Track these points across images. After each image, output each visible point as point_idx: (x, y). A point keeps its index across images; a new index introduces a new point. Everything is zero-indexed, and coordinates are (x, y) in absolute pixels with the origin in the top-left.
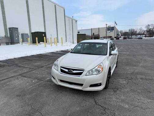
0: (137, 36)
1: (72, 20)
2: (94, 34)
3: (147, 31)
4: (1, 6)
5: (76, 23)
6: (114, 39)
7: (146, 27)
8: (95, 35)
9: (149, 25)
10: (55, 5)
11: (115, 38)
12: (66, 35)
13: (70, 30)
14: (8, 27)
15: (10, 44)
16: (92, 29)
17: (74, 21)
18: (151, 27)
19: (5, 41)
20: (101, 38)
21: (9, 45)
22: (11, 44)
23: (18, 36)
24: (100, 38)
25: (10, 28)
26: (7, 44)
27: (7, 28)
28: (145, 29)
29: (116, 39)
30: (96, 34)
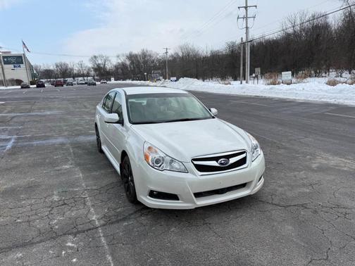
0: (76, 79)
3: (95, 70)
6: (31, 86)
7: (90, 60)
9: (95, 57)
11: (32, 83)
18: (100, 62)
28: (90, 65)
29: (37, 87)
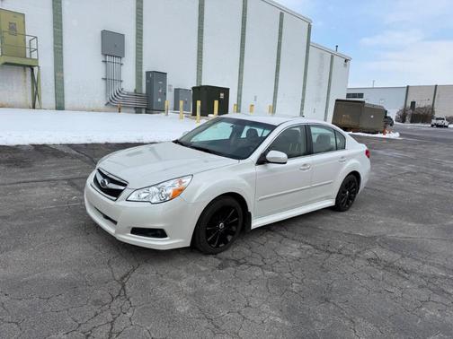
1: (332, 57)
2: (413, 103)
4: (137, 19)
5: (345, 65)
8: (419, 108)
10: (282, 14)
12: (303, 101)
13: (320, 84)
14: (145, 70)
15: (144, 111)
16: (408, 87)
17: (337, 61)
19: (132, 102)
20: (437, 119)
21: (141, 113)
22: (146, 113)
23: (165, 94)
24: (434, 121)
25: (148, 73)
26: (138, 110)
27: (141, 73)
30: (422, 105)
